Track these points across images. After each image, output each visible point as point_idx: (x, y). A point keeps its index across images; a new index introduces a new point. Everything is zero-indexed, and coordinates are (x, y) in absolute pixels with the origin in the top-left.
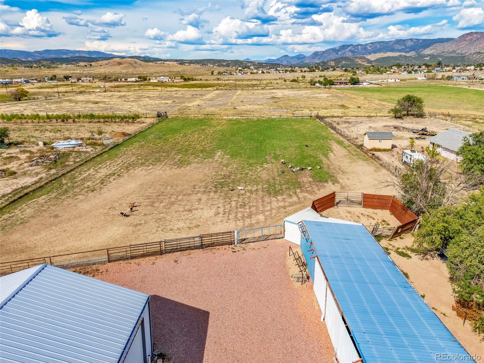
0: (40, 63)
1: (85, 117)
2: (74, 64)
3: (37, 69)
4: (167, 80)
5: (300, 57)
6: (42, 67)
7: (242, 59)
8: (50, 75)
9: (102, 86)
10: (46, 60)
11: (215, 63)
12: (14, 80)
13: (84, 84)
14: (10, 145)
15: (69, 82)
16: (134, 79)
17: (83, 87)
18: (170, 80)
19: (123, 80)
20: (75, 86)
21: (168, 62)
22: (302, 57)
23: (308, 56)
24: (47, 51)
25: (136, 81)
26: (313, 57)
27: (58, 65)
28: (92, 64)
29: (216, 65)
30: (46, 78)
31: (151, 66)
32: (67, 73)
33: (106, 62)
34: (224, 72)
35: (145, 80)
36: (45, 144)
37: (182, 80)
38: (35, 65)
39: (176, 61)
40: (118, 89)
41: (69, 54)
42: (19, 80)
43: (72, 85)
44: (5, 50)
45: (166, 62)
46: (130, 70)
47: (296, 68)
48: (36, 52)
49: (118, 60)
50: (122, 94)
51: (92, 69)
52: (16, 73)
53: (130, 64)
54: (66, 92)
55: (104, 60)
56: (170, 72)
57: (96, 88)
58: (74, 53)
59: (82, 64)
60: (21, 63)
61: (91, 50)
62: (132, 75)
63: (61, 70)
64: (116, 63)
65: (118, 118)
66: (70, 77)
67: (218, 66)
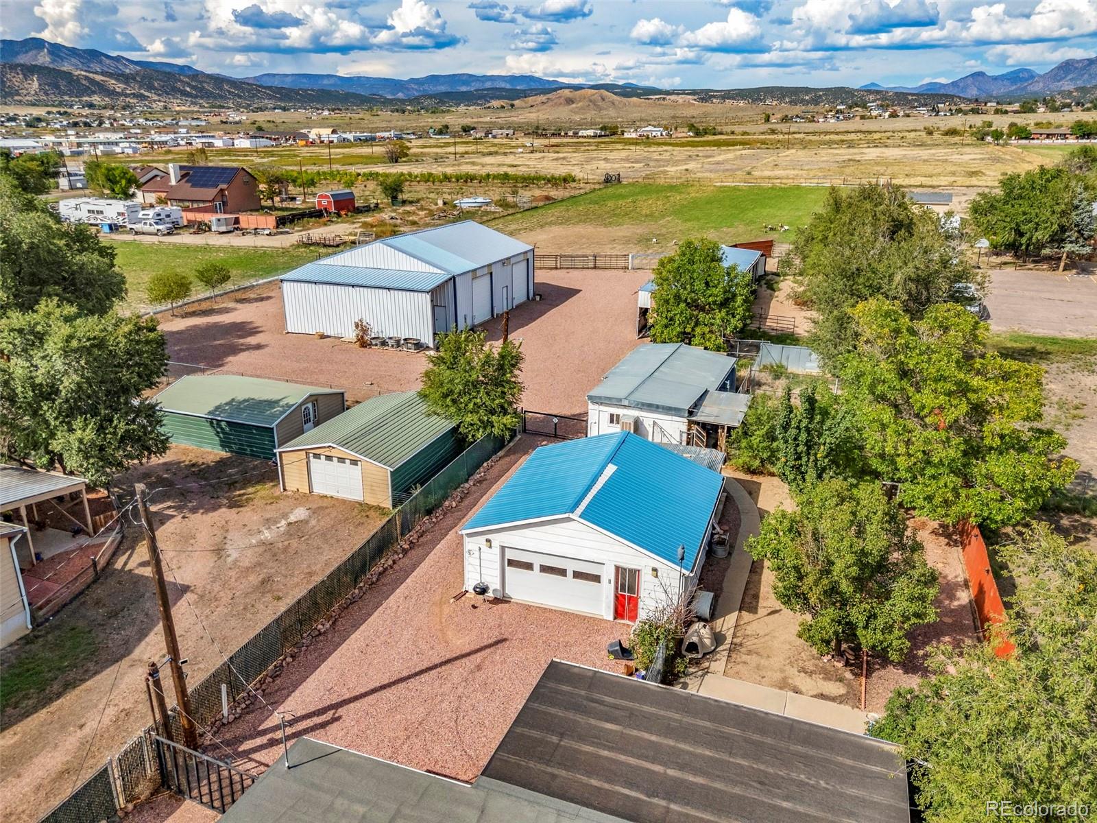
0: (419, 103)
1: (496, 177)
2: (481, 105)
3: (413, 116)
4: (659, 134)
5: (1020, 76)
6: (422, 112)
7: (856, 85)
8: (438, 126)
9: (528, 145)
10: (430, 97)
11: (784, 97)
12: (378, 134)
13: (496, 141)
14: (404, 202)
15: (470, 139)
16: (590, 132)
17: (495, 145)
18: (664, 133)
19: (571, 133)
20: (481, 143)
21: (673, 97)
22: (1026, 75)
23: (1042, 73)
24: (434, 79)
25: (595, 137)
26: (1055, 75)
27: (451, 106)
28: (516, 102)
29: (787, 100)
30: (431, 131)
31: (635, 105)
32: (468, 121)
33: (542, 98)
34: (797, 116)
35: (614, 134)
36: (445, 203)
37: (691, 134)
38: (409, 108)
39: (693, 93)
40: (557, 149)
41: (473, 84)
42: (386, 135)
43: (477, 141)
44: (359, 78)
45: (668, 97)
46: (590, 115)
47: (989, 104)
48: (412, 80)
49: (567, 92)
50: (561, 155)
51: (513, 114)
52: (377, 122)
53: (591, 101)
54: (467, 153)
55: (540, 94)
56: (674, 117)
57: (518, 147)
58: (483, 82)
59: (496, 103)
60: (386, 103)
61: (517, 73)
62: (591, 125)
63: (458, 116)
64: (562, 100)
65: (544, 179)
66: (474, 128)
67: (790, 102)
